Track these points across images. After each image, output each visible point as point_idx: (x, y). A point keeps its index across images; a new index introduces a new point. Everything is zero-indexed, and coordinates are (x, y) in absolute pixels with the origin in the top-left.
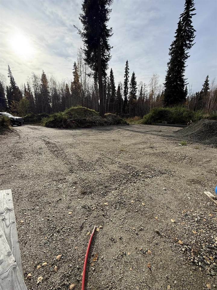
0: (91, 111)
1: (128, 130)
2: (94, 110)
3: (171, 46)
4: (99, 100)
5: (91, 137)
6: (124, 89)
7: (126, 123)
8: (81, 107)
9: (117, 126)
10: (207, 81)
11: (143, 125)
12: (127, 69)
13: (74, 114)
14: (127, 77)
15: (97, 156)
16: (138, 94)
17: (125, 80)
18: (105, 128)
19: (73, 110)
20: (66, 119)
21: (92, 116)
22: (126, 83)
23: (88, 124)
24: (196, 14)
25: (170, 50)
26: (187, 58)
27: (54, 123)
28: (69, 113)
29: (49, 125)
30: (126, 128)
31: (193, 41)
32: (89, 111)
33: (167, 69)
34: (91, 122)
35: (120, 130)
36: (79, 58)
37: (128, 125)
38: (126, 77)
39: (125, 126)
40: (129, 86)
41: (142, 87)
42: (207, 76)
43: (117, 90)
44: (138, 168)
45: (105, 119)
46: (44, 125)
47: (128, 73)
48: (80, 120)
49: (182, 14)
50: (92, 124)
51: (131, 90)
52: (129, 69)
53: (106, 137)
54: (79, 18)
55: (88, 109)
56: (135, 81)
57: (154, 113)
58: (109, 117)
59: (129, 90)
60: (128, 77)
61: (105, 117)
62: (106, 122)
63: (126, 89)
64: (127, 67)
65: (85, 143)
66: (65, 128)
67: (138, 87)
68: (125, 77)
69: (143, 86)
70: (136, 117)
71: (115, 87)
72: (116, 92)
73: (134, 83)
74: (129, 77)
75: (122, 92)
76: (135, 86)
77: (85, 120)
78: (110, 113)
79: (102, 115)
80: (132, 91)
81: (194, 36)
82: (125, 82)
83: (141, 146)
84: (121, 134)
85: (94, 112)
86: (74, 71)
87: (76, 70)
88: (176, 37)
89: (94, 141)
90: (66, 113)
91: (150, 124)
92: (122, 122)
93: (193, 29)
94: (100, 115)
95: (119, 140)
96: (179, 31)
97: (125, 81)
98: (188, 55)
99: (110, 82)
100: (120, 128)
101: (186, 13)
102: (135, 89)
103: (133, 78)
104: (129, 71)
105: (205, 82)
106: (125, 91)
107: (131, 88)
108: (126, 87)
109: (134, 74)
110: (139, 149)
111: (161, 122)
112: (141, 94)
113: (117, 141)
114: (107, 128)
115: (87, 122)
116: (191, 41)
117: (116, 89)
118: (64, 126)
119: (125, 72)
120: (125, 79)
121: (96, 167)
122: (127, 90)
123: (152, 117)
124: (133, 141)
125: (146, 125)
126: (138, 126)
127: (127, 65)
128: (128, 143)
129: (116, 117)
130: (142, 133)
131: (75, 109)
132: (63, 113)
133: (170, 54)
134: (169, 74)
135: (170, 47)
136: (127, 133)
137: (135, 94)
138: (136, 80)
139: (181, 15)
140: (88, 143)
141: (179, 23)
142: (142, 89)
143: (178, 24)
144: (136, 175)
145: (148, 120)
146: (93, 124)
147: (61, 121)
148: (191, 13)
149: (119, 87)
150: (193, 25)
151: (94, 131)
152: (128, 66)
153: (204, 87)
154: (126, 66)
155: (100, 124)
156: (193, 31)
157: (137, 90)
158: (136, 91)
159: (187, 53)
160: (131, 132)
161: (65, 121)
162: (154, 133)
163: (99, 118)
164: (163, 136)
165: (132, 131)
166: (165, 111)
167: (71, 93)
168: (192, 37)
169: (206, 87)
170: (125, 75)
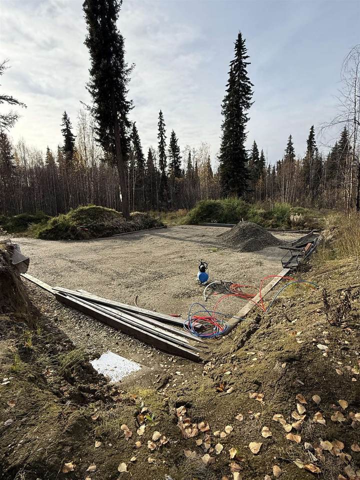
0: (109, 212)
1: (164, 236)
2: (114, 210)
3: (223, 101)
4: (121, 195)
5: (118, 251)
6: (158, 159)
7: (162, 225)
8: (95, 206)
9: (149, 231)
10: (290, 144)
11: (187, 226)
12: (161, 125)
13: (85, 218)
14: (162, 139)
15: (130, 269)
16: (183, 166)
17: (159, 143)
18: (132, 236)
19: (82, 211)
20: (75, 227)
21: (112, 219)
22: (162, 148)
23: (108, 231)
24: (250, 63)
25: (224, 107)
26: (246, 121)
27: (54, 233)
28: (77, 217)
29: (45, 236)
30: (162, 234)
31: (250, 99)
32: (107, 211)
33: (221, 133)
34: (112, 228)
35: (153, 236)
36: (80, 122)
37: (166, 227)
38: (160, 138)
39: (161, 230)
40: (167, 153)
41: (190, 154)
42: (289, 136)
43: (147, 159)
44: (163, 273)
45: (132, 223)
46: (37, 236)
47: (165, 131)
48: (95, 226)
49: (233, 61)
50: (113, 230)
51: (171, 160)
52: (165, 125)
53: (135, 249)
54: (86, 88)
55: (106, 208)
56: (176, 146)
57: (201, 208)
58: (137, 218)
59: (169, 161)
60: (164, 138)
61: (131, 218)
62: (133, 227)
63: (162, 159)
64: (161, 122)
65: (114, 258)
66: (73, 239)
67: (183, 155)
68: (158, 137)
69: (192, 154)
70: (181, 211)
71: (143, 155)
72: (145, 162)
73: (175, 148)
74: (166, 137)
75: (157, 163)
76: (178, 154)
77: (103, 225)
78: (139, 213)
79: (126, 215)
80: (173, 163)
81: (251, 92)
82: (159, 147)
83: (172, 256)
84: (154, 243)
85: (115, 213)
86: (65, 127)
87: (67, 126)
88: (228, 91)
89: (123, 256)
90: (72, 217)
91: (196, 224)
92: (156, 224)
93: (249, 82)
94: (123, 217)
95: (151, 252)
96: (232, 82)
97: (159, 145)
98: (248, 116)
99: (133, 146)
100: (153, 235)
101: (237, 60)
102: (178, 159)
103: (174, 141)
104: (165, 128)
105: (288, 144)
106: (161, 161)
107: (171, 156)
108: (162, 155)
109: (173, 135)
110: (170, 259)
111: (210, 221)
112: (190, 166)
113: (148, 252)
114: (136, 236)
115: (106, 229)
116: (249, 99)
117: (146, 157)
118: (72, 236)
119: (159, 130)
120: (160, 141)
121: (131, 275)
122: (165, 160)
123: (198, 214)
124: (166, 252)
125: (191, 226)
126: (178, 229)
127: (161, 119)
128: (160, 254)
129: (147, 217)
130: (181, 240)
131: (86, 210)
132: (67, 216)
133: (225, 113)
134: (224, 143)
135: (223, 104)
136: (161, 241)
137: (178, 167)
138: (178, 144)
139: (231, 62)
140: (117, 258)
141: (231, 73)
142: (190, 157)
143: (229, 73)
144: (161, 277)
145: (193, 219)
146: (115, 230)
147: (67, 229)
148: (244, 61)
149: (150, 154)
150: (249, 77)
151: (119, 242)
152: (163, 120)
153: (287, 152)
154: (159, 120)
155: (125, 230)
156: (249, 85)
157: (181, 159)
158: (180, 162)
159: (246, 114)
160: (168, 240)
161: (74, 229)
162: (196, 238)
163: (122, 221)
164: (202, 243)
165: (169, 237)
166: (215, 205)
167: (57, 164)
168: (250, 94)
169: (290, 153)
170: (159, 134)
